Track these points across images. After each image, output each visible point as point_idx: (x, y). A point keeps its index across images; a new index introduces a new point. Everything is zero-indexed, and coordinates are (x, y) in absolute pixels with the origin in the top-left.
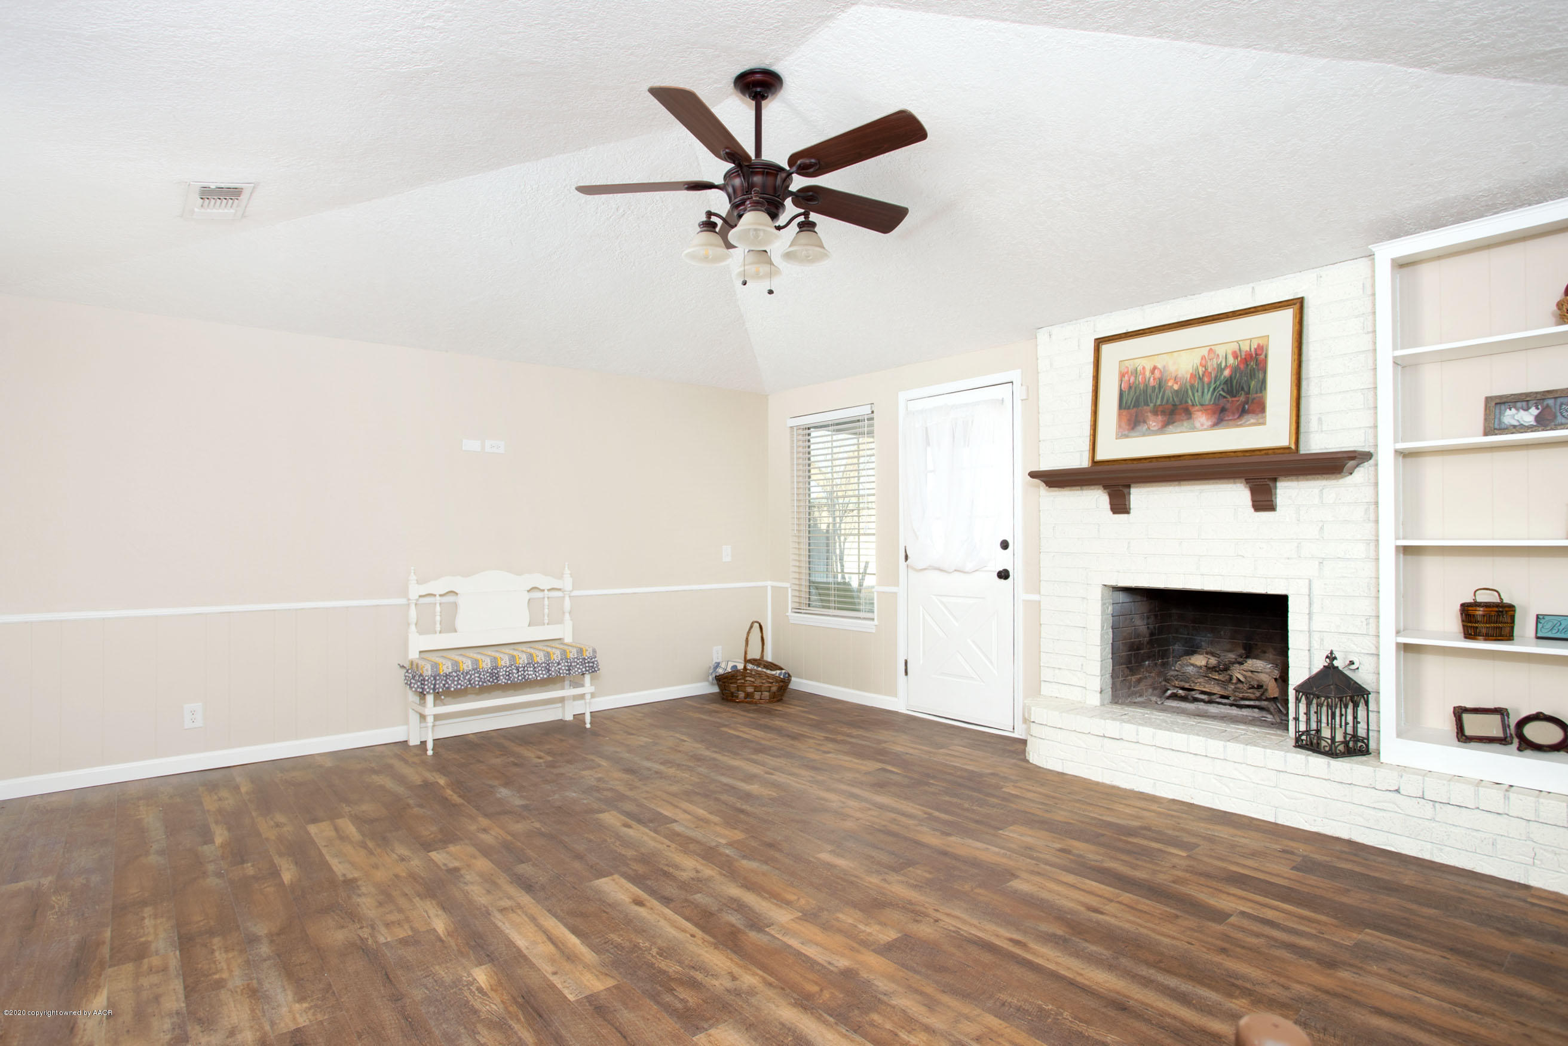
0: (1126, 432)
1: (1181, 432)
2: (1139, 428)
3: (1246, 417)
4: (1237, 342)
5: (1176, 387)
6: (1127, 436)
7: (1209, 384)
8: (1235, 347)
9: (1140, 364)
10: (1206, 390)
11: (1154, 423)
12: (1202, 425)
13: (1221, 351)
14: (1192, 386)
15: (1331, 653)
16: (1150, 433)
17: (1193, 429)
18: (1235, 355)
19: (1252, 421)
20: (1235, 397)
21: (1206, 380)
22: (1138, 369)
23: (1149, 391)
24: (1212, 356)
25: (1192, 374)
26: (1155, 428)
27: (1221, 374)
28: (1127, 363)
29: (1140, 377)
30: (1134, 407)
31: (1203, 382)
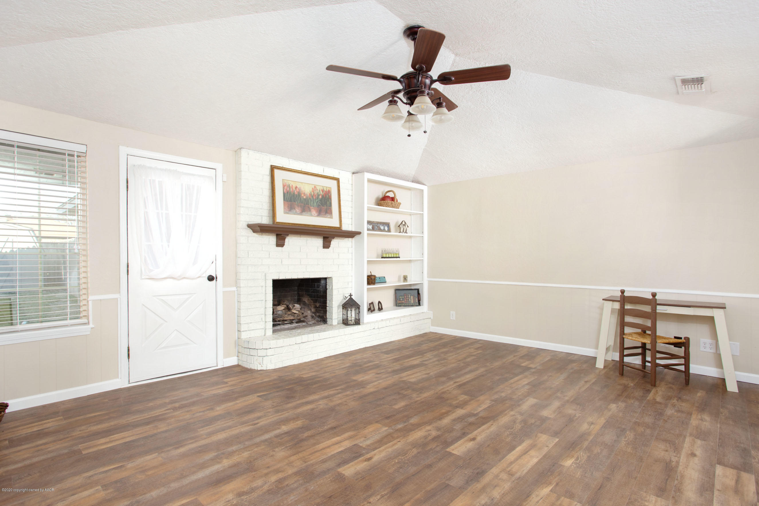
0: (288, 211)
1: (307, 216)
2: (292, 211)
3: (327, 215)
4: (323, 186)
5: (305, 197)
6: (288, 213)
7: (315, 199)
8: (321, 188)
9: (291, 184)
10: (314, 202)
11: (298, 210)
12: (314, 215)
13: (318, 188)
14: (310, 198)
15: (351, 294)
16: (296, 214)
17: (311, 215)
18: (323, 191)
19: (329, 216)
20: (323, 206)
21: (314, 197)
22: (290, 185)
23: (295, 196)
24: (315, 189)
25: (310, 194)
26: (299, 212)
27: (319, 197)
28: (286, 181)
29: (291, 189)
30: (290, 201)
31: (313, 199)
